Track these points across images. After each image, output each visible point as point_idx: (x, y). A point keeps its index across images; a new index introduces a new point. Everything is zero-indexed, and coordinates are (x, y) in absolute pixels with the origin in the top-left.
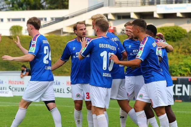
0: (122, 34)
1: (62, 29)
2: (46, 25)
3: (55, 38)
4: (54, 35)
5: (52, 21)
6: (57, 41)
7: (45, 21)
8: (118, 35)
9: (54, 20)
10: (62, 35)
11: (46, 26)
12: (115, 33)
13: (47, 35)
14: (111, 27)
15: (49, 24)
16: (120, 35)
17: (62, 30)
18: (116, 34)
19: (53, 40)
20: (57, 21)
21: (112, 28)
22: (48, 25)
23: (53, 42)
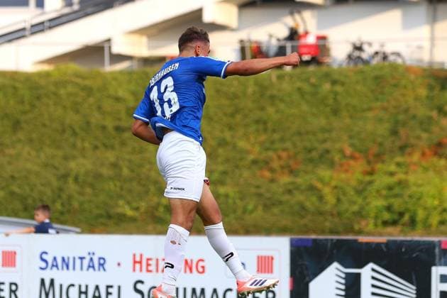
0: (352, 65)
1: (109, 40)
2: (42, 23)
3: (79, 81)
4: (73, 67)
5: (67, 10)
6: (89, 91)
7: (39, 11)
8: (335, 66)
9: (76, 7)
10: (109, 68)
11: (42, 31)
12: (327, 60)
13: (46, 68)
14: (306, 33)
15: (53, 23)
16: (344, 65)
17: (106, 45)
18: (328, 65)
19: (70, 89)
20: (89, 10)
21: (311, 40)
22: (50, 28)
23: (70, 95)
